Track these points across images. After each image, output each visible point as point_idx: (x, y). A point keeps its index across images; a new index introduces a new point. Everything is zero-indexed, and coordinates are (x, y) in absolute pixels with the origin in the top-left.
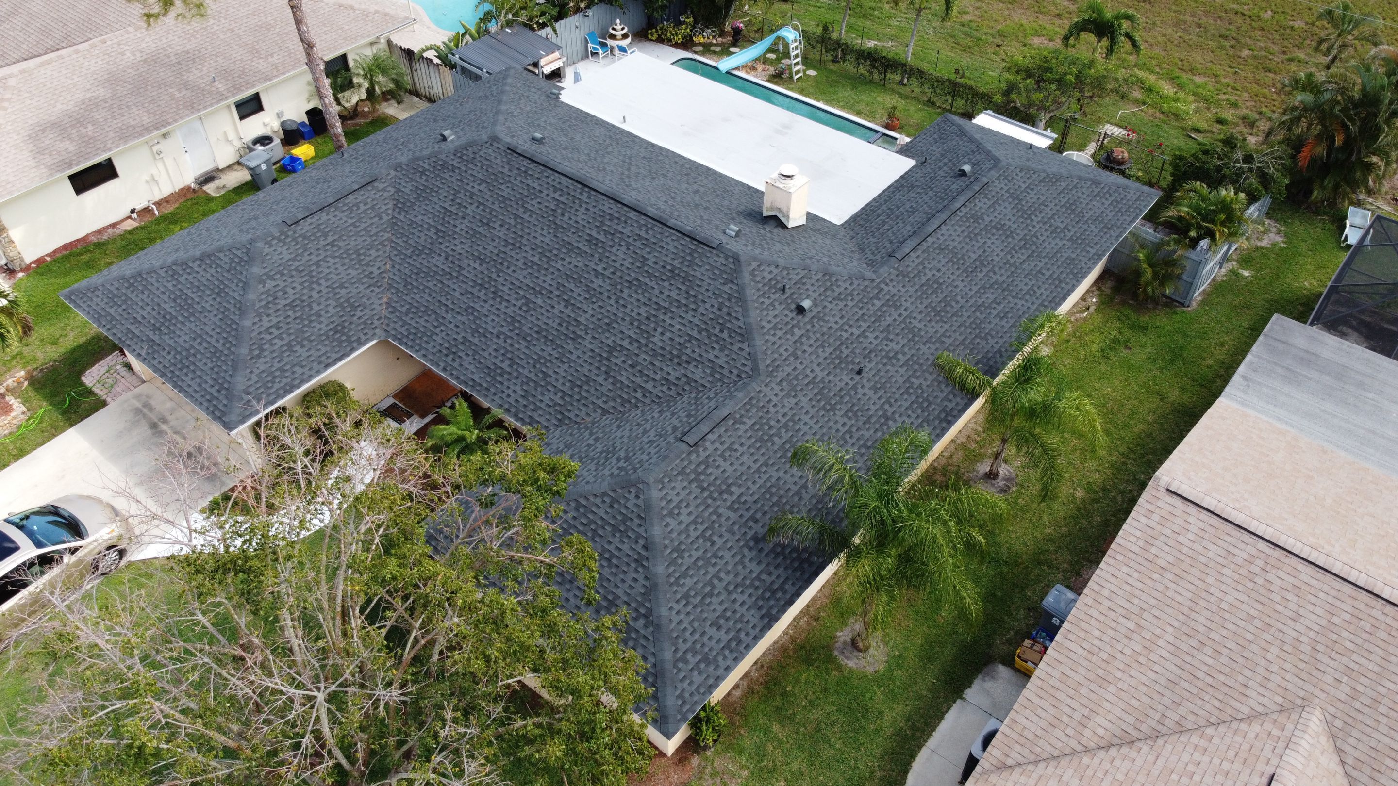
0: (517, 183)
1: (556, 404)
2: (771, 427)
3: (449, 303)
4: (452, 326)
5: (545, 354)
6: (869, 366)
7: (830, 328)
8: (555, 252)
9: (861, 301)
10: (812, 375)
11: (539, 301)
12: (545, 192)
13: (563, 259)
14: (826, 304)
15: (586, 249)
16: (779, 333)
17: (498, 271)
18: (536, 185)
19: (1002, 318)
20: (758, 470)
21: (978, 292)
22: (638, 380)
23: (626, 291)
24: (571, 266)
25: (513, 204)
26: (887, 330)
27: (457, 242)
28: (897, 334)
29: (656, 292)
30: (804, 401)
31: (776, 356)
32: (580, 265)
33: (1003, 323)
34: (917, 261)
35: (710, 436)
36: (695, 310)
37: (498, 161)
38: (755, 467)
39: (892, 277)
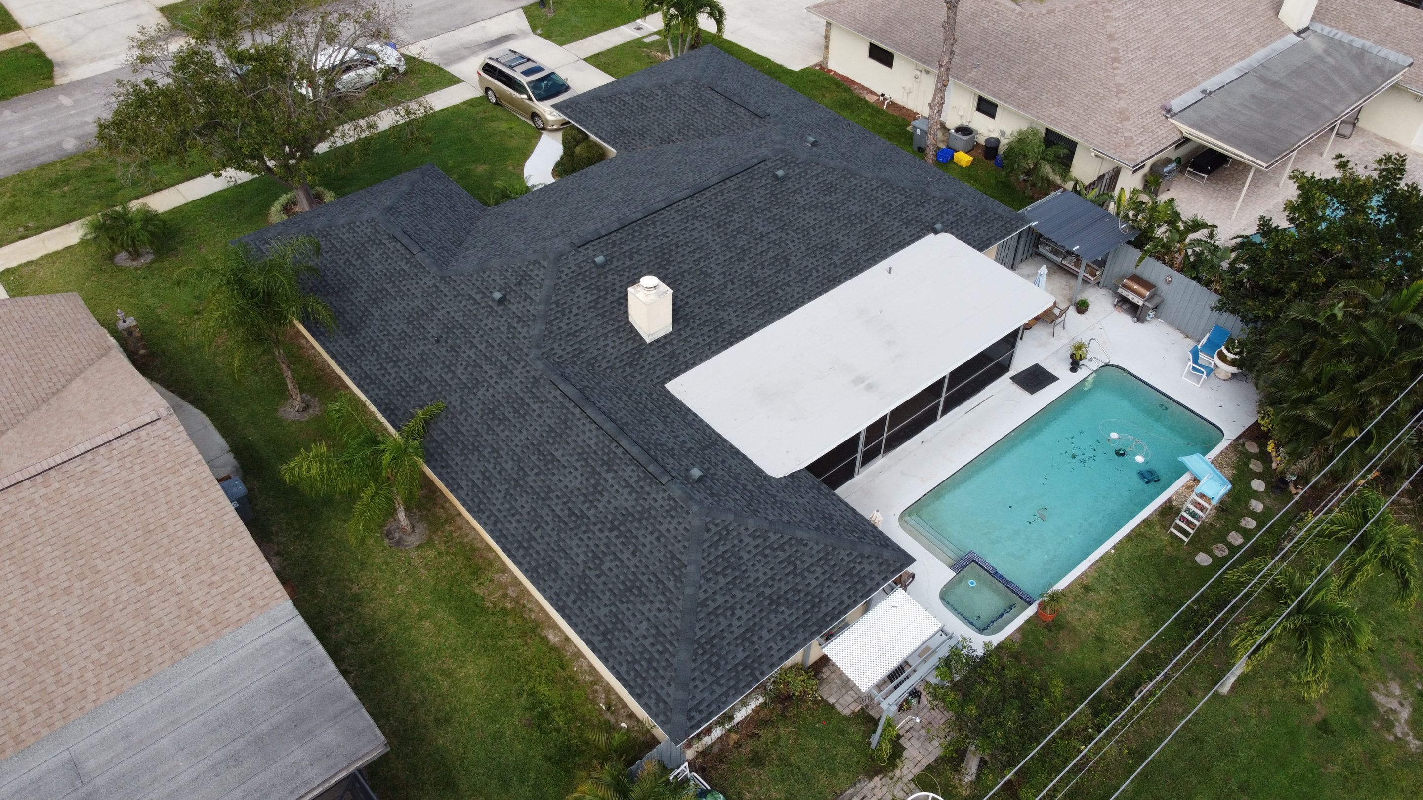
2: (400, 281)
6: (443, 350)
7: (481, 321)
9: (507, 345)
10: (439, 307)
14: (505, 317)
16: (478, 284)
19: (483, 473)
20: (370, 275)
21: (515, 454)
26: (477, 365)
28: (471, 374)
30: (418, 302)
31: (459, 282)
33: (478, 475)
34: (550, 396)
35: (399, 244)
38: (372, 273)
39: (532, 373)
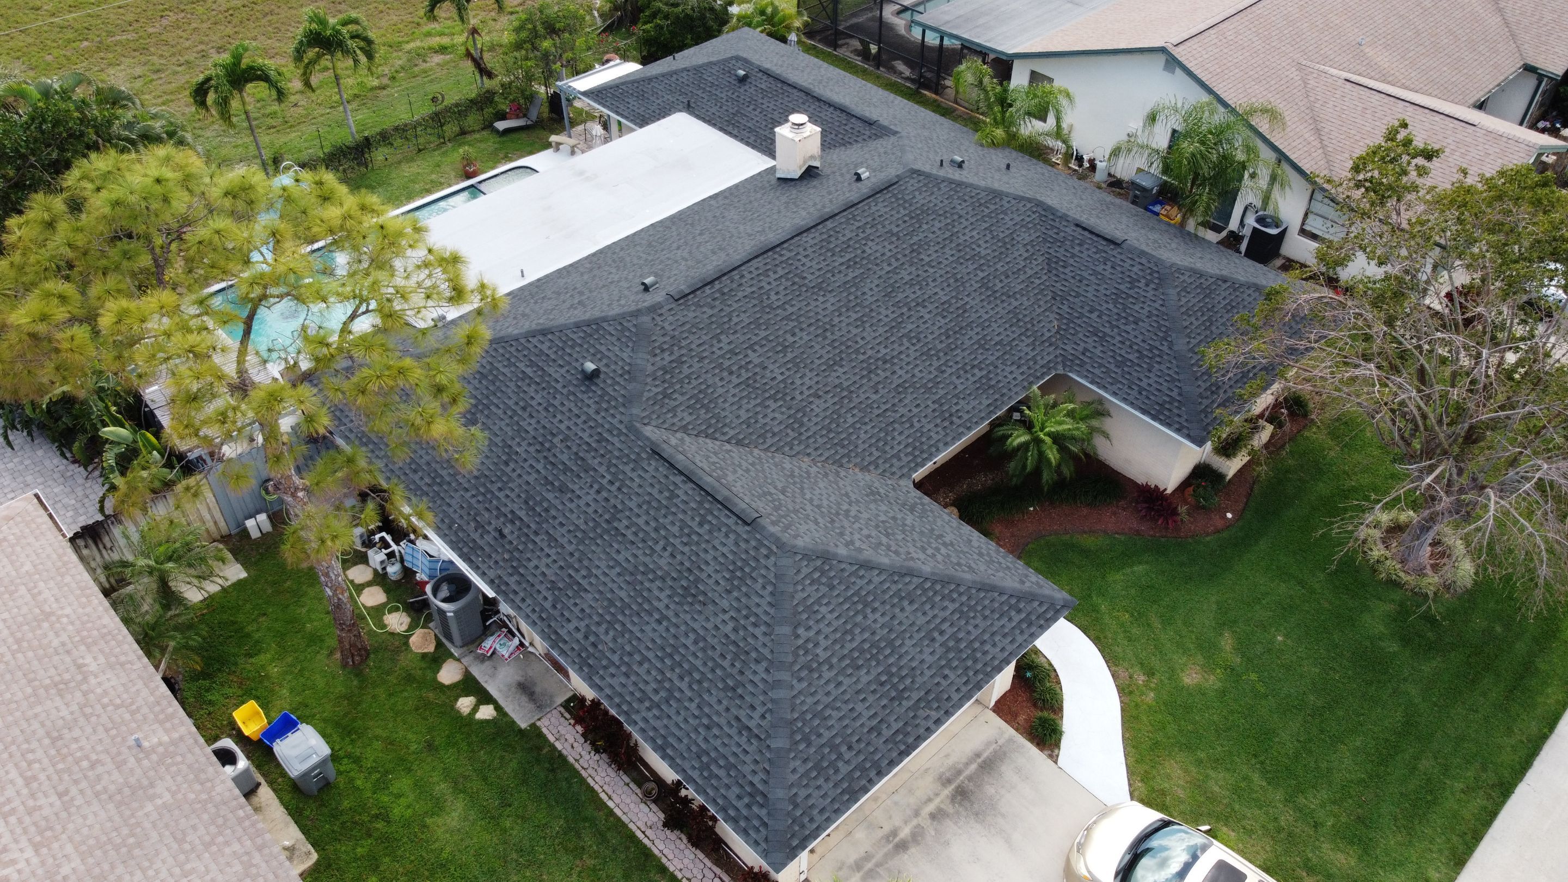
0: (735, 306)
1: (1033, 343)
3: (884, 407)
4: (915, 411)
5: (976, 338)
8: (852, 297)
11: (910, 327)
12: (763, 284)
13: (864, 293)
15: (857, 272)
17: (857, 351)
18: (749, 290)
22: (1022, 277)
23: (922, 256)
24: (876, 289)
25: (766, 317)
27: (798, 382)
29: (931, 235)
32: (876, 282)
36: (960, 217)
37: (691, 315)
